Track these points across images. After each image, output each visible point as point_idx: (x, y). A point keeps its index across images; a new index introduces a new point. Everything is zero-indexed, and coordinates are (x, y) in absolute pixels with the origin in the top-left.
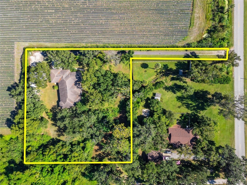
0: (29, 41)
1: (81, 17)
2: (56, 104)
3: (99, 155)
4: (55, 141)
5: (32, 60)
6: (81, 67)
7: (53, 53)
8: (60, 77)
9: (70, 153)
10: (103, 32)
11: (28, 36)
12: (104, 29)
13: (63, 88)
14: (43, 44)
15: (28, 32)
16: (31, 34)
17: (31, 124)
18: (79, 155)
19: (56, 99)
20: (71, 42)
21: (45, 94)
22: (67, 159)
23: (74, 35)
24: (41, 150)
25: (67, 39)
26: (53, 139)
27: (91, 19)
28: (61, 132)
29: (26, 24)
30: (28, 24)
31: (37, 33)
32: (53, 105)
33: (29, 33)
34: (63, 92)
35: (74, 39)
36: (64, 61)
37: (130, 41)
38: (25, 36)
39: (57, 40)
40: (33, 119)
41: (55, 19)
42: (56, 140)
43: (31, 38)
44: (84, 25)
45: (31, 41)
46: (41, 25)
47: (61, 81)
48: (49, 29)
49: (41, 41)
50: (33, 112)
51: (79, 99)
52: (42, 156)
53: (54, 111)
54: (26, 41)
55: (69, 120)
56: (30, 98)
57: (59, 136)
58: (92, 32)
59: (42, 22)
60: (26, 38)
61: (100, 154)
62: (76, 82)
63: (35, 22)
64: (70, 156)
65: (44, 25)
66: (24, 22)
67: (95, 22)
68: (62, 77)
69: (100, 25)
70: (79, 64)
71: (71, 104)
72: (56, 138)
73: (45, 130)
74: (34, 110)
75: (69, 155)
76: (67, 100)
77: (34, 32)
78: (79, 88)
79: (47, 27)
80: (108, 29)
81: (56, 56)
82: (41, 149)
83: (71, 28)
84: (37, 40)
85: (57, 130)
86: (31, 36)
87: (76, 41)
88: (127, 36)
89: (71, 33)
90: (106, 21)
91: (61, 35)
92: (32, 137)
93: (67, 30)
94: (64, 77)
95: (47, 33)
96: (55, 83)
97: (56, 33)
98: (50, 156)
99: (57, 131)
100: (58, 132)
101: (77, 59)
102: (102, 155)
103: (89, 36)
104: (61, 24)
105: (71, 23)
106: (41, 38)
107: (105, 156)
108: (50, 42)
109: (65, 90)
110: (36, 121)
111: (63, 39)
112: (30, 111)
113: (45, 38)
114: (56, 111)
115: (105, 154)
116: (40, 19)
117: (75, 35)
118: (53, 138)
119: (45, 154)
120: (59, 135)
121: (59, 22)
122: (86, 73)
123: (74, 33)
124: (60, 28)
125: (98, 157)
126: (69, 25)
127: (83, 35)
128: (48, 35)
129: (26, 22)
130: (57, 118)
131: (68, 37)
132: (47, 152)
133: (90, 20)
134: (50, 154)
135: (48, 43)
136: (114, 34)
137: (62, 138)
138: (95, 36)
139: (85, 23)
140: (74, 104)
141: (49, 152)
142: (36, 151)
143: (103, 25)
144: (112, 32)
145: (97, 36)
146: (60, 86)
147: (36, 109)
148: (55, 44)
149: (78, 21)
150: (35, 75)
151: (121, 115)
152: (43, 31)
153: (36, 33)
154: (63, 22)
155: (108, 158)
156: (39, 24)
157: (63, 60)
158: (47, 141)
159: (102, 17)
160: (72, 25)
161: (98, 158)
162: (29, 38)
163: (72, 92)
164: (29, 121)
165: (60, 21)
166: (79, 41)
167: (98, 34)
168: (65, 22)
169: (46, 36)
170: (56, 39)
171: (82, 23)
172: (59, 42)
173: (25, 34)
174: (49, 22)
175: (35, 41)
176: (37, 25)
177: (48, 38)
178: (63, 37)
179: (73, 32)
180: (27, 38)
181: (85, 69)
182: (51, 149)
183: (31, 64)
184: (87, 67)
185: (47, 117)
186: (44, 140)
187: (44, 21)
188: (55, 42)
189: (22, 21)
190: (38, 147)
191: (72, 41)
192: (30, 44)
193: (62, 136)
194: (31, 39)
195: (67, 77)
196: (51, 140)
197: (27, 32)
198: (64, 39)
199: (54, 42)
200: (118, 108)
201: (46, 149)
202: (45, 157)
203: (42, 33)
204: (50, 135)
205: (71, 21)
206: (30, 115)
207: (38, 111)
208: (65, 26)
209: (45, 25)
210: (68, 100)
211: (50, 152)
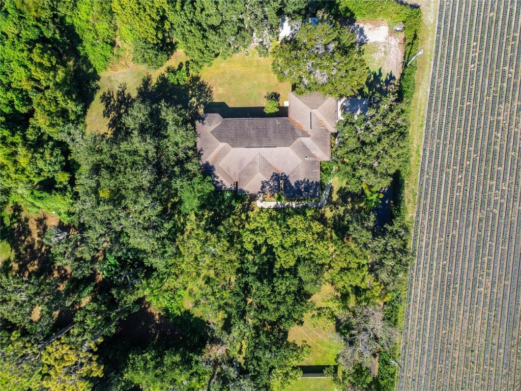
0: (439, 28)
1: (507, 214)
2: (216, 100)
3: (24, 229)
4: (88, 82)
5: (376, 31)
6: (335, 197)
7: (398, 114)
8: (306, 127)
9: (31, 138)
10: (448, 286)
11: (458, 25)
12: (461, 290)
13: (266, 135)
14: (426, 73)
15: (471, 25)
16: (463, 35)
17: (145, 10)
18: (23, 170)
19: (233, 100)
20: (422, 170)
21: (255, 64)
22: (6, 129)
23: (446, 182)
24: (55, 33)
25: (437, 158)
26: (95, 76)
27: (497, 248)
28: (117, 106)
29: (500, 23)
30: (499, 28)
31: (467, 58)
32: (214, 89)
33: (470, 32)
34: (253, 132)
35: (434, 181)
36: (365, 153)
37: (410, 375)
38: (459, 16)
39: (437, 122)
40: (164, 18)
41: (507, 125)
42: (93, 85)
43: (451, 33)
44: (480, 220)
45: (439, 33)
46: (491, 75)
47: (293, 129)
48: (475, 99)
49: (438, 68)
50: (192, 21)
51: (225, 182)
52: (32, 37)
53: (193, 90)
54: (440, 16)
55: (144, 154)
56: (240, 16)
57: (106, 99)
58: (452, 247)
59: (503, 77)
60: (453, 16)
61: (30, 233)
62: (286, 179)
63: (506, 54)
64: (17, 138)
65: (490, 85)
66: (511, 15)
67: (486, 259)
68: (306, 134)
69: (475, 279)
70: (345, 188)
71: (209, 153)
72: (98, 88)
73: (127, 53)
74: (199, 24)
75: (24, 138)
76: (222, 145)
77: (469, 48)
78: (263, 187)
79: (482, 92)
80: (459, 304)
81: (385, 125)
82: (57, 36)
83: (473, 177)
84: (442, 56)
85: (126, 92)
86: (457, 37)
87: (426, 190)
88: (427, 369)
89: (454, 175)
90: (488, 300)
91: (452, 137)
92: (104, 8)
93: (466, 163)
94: (307, 141)
95: (463, 91)
96: (286, 104)
97: (460, 121)
98: (25, 67)
99: (121, 94)
100: (118, 95)
101: (367, 192)
102: (24, 241)
103: (441, 236)
104: (489, 144)
105: (492, 179)
106: (447, 68)
107: (21, 249)
108: (431, 100)
109: (262, 140)
110: (157, 29)
111: (438, 144)
112: (195, 9)
113: (445, 83)
114: (192, 96)
115: (25, 249)
116: (513, 71)
117: (446, 187)
118: (99, 78)
119: (34, 50)
120: (109, 98)
121: (496, 137)
122: (315, 230)
123: (453, 183)
124: (477, 139)
125: (18, 227)
126: (483, 170)
127: (443, 214)
128: (457, 95)
129: (510, 22)
130: (163, 103)
131: (443, 161)
132: (42, 58)
133: (494, 244)
134: (32, 68)
135: (429, 90)
136: (438, 323)
137: (97, 107)
138: (439, 254)
139: (487, 226)
140: (207, 163)
141: (40, 65)
142: (55, 16)
143: (474, 286)
144: (445, 316)
145: (438, 264)
146: (278, 121)
147: (198, 34)
148: (422, 113)
149: (496, 202)
150: (325, 45)
151: (157, 317)
152: (471, 80)
153: (468, 53)
154: (495, 151)
155: (12, 258)
156: (498, 67)
157: (368, 149)
158: (91, 57)
159: (502, 285)
160: (482, 178)
161: (16, 225)
162: (452, 28)
163: (251, 163)
164: (157, 5)
165: (499, 140)
166: (426, 198)
167: (444, 265)
168: (494, 159)
169: (451, 86)
170: (441, 122)
171: (487, 217)
172: (427, 129)
173: (466, 15)
174: (500, 103)
175: (437, 47)
176: (492, 60)
177: (444, 93)
178: (445, 145)
179: (460, 180)
180: (452, 21)
181: (328, 209)
182: (52, 73)
183: (361, 25)
184: (334, 217)
185: (173, 62)
186: (93, 45)
187: (505, 85)
188: (429, 117)
189: (511, 10)
190: (73, 25)
191: (428, 173)
192: (430, 28)
193: (104, 108)
194: (446, 33)
195: (305, 151)
196: (91, 70)
197: (471, 21)
198: (438, 148)
199: (429, 112)
200: (183, 310)
201: (52, 55)
202: (22, 51)
203: (466, 76)
204: (109, 69)
205: (498, 178)
206: (182, 9)
207: (191, 39)
208: (481, 155)
209: (489, 88)
210: (224, 148)
211: (39, 70)
